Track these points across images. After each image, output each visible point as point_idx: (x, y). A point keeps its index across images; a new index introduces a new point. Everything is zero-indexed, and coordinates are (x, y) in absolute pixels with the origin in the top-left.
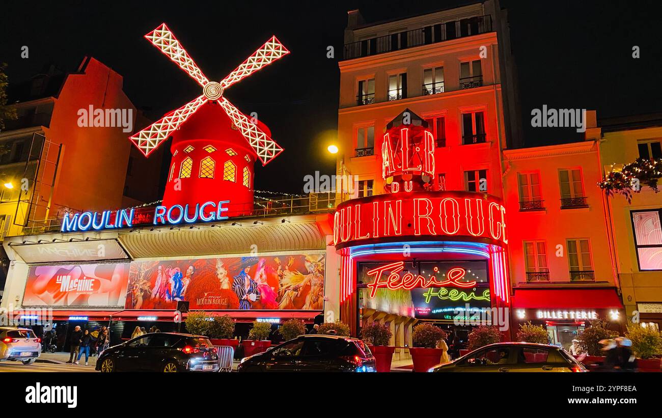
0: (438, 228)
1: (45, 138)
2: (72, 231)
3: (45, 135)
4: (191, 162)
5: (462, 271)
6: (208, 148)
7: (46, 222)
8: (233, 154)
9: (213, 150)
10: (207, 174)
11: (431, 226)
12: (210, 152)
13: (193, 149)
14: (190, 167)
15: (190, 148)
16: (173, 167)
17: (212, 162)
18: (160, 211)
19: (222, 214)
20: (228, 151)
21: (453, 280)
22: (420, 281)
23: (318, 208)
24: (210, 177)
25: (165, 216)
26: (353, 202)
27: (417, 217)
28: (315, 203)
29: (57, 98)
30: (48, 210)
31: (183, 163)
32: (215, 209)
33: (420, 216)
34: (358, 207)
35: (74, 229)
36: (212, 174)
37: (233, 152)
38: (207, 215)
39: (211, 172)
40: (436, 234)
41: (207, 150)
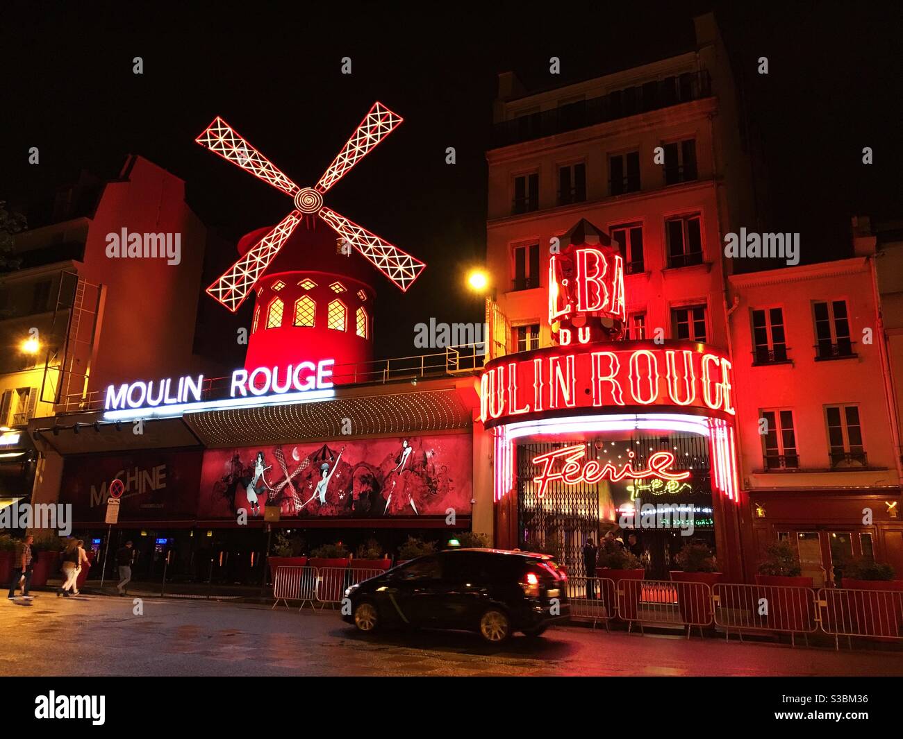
0: (626, 396)
1: (77, 277)
2: (119, 408)
3: (78, 273)
4: (282, 305)
5: (669, 456)
6: (304, 283)
7: (84, 397)
8: (341, 290)
9: (312, 286)
10: (305, 321)
11: (617, 392)
12: (307, 288)
13: (283, 286)
14: (281, 312)
15: (280, 285)
16: (258, 311)
17: (311, 304)
18: (239, 378)
19: (325, 380)
20: (334, 286)
21: (657, 471)
22: (609, 471)
23: (460, 368)
24: (309, 324)
25: (247, 385)
26: (504, 361)
27: (597, 379)
28: (456, 361)
29: (92, 218)
30: (87, 380)
31: (270, 307)
32: (315, 373)
33: (601, 379)
34: (512, 366)
35: (123, 406)
36: (312, 321)
37: (341, 287)
38: (303, 381)
39: (310, 318)
40: (623, 404)
41: (303, 286)
